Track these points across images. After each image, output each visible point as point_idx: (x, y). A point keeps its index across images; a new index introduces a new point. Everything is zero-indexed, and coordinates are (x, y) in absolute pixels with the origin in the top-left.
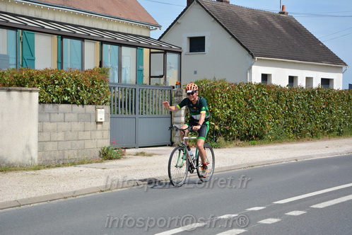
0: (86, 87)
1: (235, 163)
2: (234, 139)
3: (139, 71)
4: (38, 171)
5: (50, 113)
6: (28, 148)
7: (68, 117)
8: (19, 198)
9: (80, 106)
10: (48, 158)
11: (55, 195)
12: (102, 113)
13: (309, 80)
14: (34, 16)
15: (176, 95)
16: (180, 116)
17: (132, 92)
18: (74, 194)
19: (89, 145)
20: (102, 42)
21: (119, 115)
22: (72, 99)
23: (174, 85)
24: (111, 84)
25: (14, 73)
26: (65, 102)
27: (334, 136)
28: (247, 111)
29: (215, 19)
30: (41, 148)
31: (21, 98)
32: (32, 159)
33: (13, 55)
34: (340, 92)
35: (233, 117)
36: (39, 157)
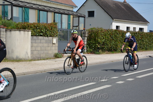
0: (49, 30)
1: (106, 60)
2: (105, 51)
3: (69, 24)
4: (31, 62)
5: (35, 40)
6: (27, 53)
7: (42, 41)
8: (24, 71)
9: (47, 37)
10: (34, 57)
11: (37, 71)
12: (55, 40)
13: (134, 28)
14: (29, 2)
15: (83, 34)
16: (85, 42)
17: (66, 32)
18: (45, 71)
19: (50, 52)
20: (55, 13)
21: (61, 41)
22: (44, 34)
23: (83, 29)
24: (58, 29)
25: (22, 24)
26: (41, 36)
27: (144, 50)
28: (111, 40)
29: (98, 4)
30: (32, 53)
31: (25, 34)
32: (28, 57)
33: (21, 17)
34: (147, 33)
35: (105, 42)
36: (31, 56)
